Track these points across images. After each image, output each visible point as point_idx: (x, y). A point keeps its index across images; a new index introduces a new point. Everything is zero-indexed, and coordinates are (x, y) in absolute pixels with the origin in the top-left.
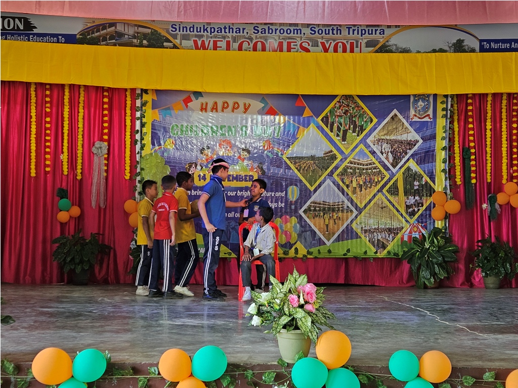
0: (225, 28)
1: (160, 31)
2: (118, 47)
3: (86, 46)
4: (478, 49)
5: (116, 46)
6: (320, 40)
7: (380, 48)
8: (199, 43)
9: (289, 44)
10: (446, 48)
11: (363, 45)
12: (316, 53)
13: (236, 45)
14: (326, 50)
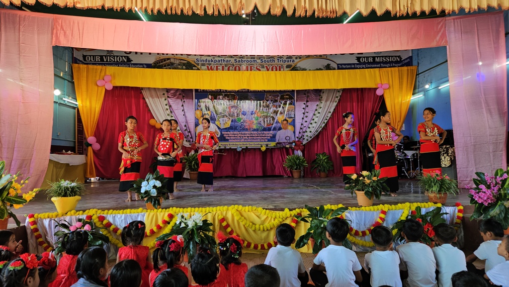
0: (221, 60)
1: (191, 62)
2: (171, 70)
3: (156, 69)
4: (336, 68)
5: (170, 69)
6: (265, 65)
7: (293, 68)
8: (210, 67)
9: (251, 67)
10: (323, 68)
11: (285, 67)
12: (264, 72)
13: (227, 68)
14: (268, 70)
